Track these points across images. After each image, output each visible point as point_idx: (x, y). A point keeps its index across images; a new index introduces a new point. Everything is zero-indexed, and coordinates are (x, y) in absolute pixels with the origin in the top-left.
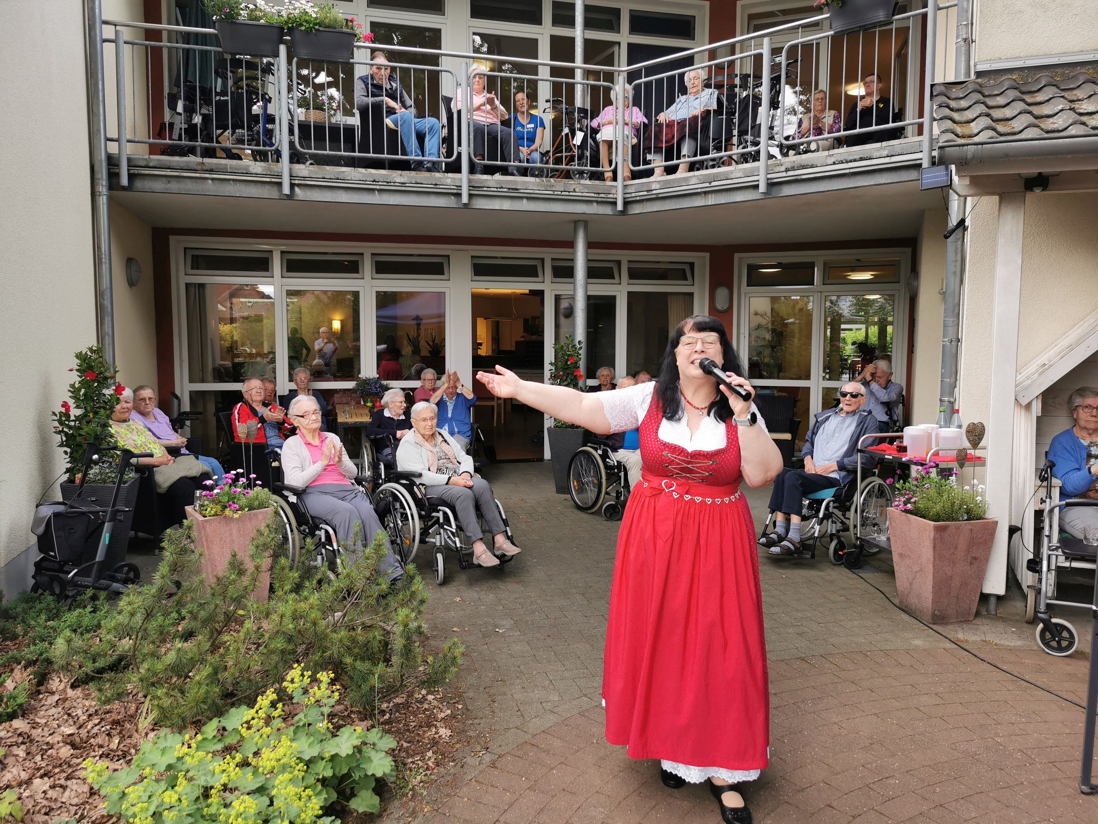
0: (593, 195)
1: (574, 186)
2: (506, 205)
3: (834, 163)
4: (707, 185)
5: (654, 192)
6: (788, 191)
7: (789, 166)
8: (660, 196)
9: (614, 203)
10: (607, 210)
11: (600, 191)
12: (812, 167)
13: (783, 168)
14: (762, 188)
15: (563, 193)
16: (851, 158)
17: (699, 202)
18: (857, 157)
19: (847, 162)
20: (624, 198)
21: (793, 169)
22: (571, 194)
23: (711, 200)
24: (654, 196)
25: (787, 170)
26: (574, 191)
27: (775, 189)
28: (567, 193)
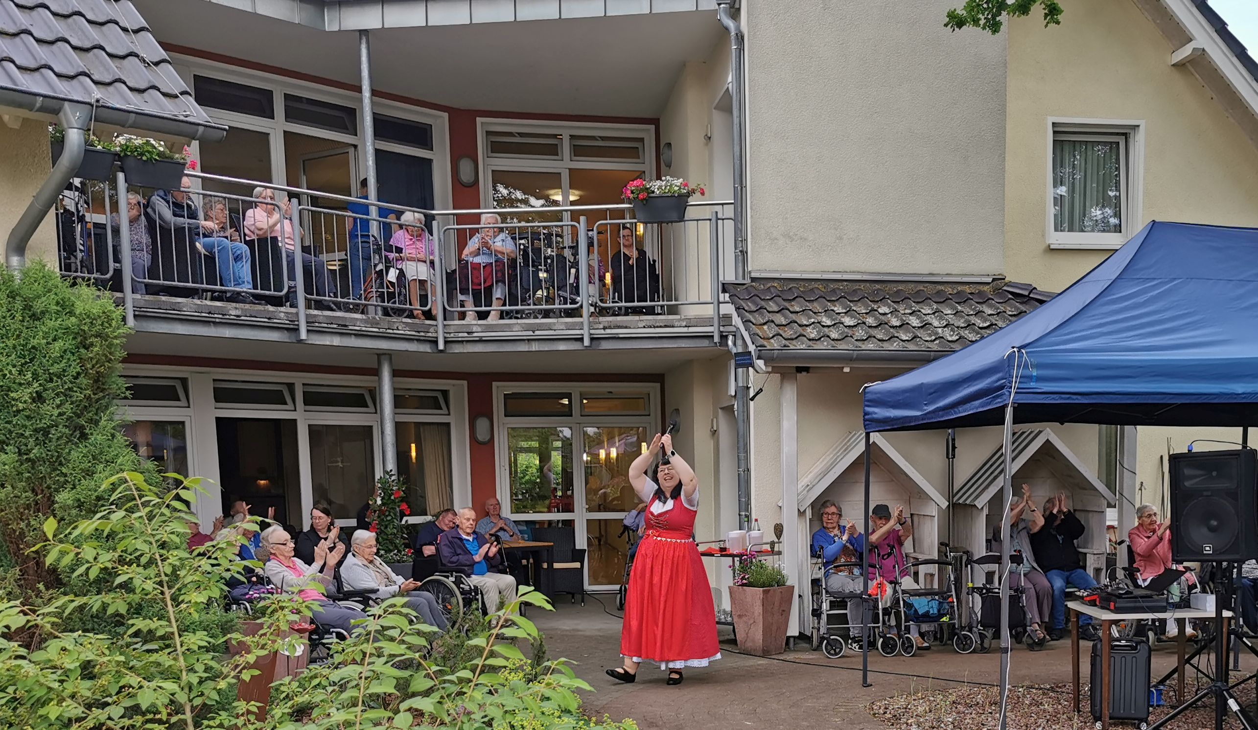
0: (414, 333)
1: (397, 324)
2: (336, 341)
3: (644, 327)
4: (531, 333)
5: (475, 335)
6: (605, 345)
7: (606, 325)
8: (484, 339)
9: (435, 342)
10: (426, 348)
11: (420, 330)
12: (626, 327)
13: (601, 326)
14: (587, 342)
15: (389, 331)
16: (658, 324)
17: (523, 347)
18: (662, 325)
19: (654, 327)
20: (445, 338)
21: (610, 328)
22: (395, 331)
23: (535, 347)
24: (478, 339)
25: (604, 328)
26: (398, 329)
27: (595, 342)
28: (391, 331)
